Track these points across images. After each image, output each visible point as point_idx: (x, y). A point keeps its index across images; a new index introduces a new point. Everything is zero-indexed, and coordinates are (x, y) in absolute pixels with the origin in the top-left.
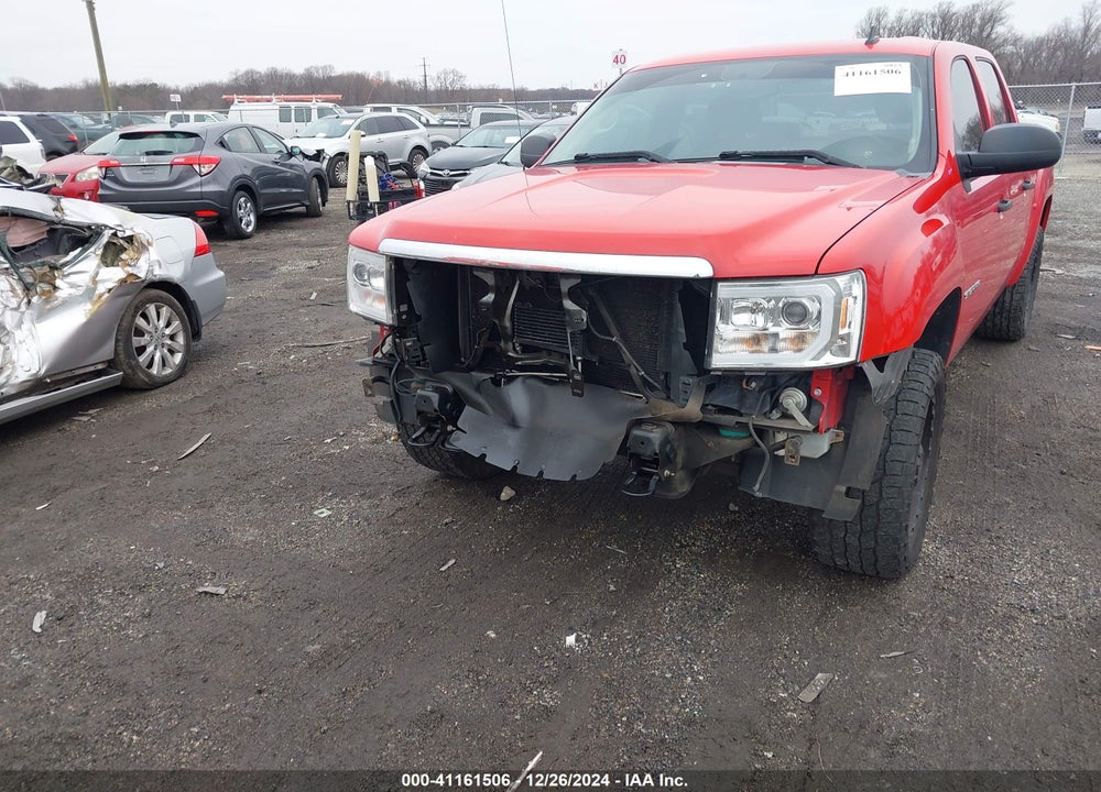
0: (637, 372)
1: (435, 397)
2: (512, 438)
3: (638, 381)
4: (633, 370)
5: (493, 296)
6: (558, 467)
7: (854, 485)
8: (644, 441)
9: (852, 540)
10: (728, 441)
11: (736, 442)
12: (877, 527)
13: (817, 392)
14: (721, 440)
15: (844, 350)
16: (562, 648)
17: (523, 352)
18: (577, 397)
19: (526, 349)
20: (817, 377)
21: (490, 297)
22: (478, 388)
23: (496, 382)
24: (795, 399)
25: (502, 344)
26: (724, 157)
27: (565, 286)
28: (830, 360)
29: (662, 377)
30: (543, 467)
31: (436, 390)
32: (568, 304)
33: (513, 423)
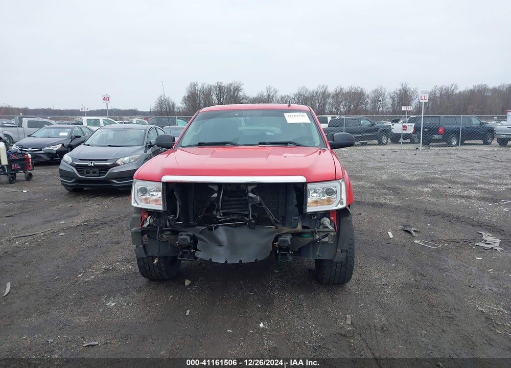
0: (272, 218)
1: (188, 238)
2: (221, 250)
3: (273, 221)
4: (271, 217)
5: (217, 194)
6: (247, 257)
7: (343, 249)
8: (285, 241)
9: (338, 270)
10: (307, 238)
11: (309, 238)
12: (346, 264)
13: (332, 218)
14: (305, 238)
15: (342, 203)
16: (259, 329)
17: (223, 215)
18: (252, 230)
19: (224, 214)
20: (332, 213)
21: (215, 195)
22: (201, 232)
23: (210, 229)
24: (326, 221)
25: (215, 212)
26: (260, 144)
27: (250, 188)
28: (340, 207)
29: (281, 219)
30: (241, 259)
31: (187, 235)
32: (251, 195)
33: (220, 244)
